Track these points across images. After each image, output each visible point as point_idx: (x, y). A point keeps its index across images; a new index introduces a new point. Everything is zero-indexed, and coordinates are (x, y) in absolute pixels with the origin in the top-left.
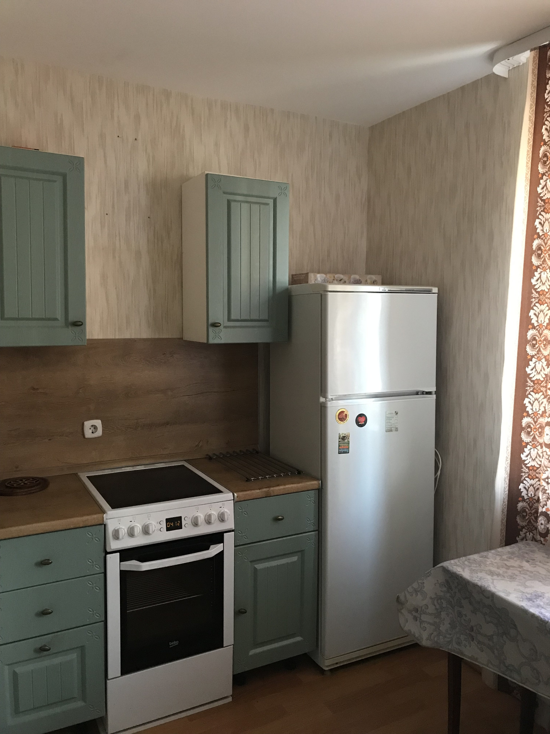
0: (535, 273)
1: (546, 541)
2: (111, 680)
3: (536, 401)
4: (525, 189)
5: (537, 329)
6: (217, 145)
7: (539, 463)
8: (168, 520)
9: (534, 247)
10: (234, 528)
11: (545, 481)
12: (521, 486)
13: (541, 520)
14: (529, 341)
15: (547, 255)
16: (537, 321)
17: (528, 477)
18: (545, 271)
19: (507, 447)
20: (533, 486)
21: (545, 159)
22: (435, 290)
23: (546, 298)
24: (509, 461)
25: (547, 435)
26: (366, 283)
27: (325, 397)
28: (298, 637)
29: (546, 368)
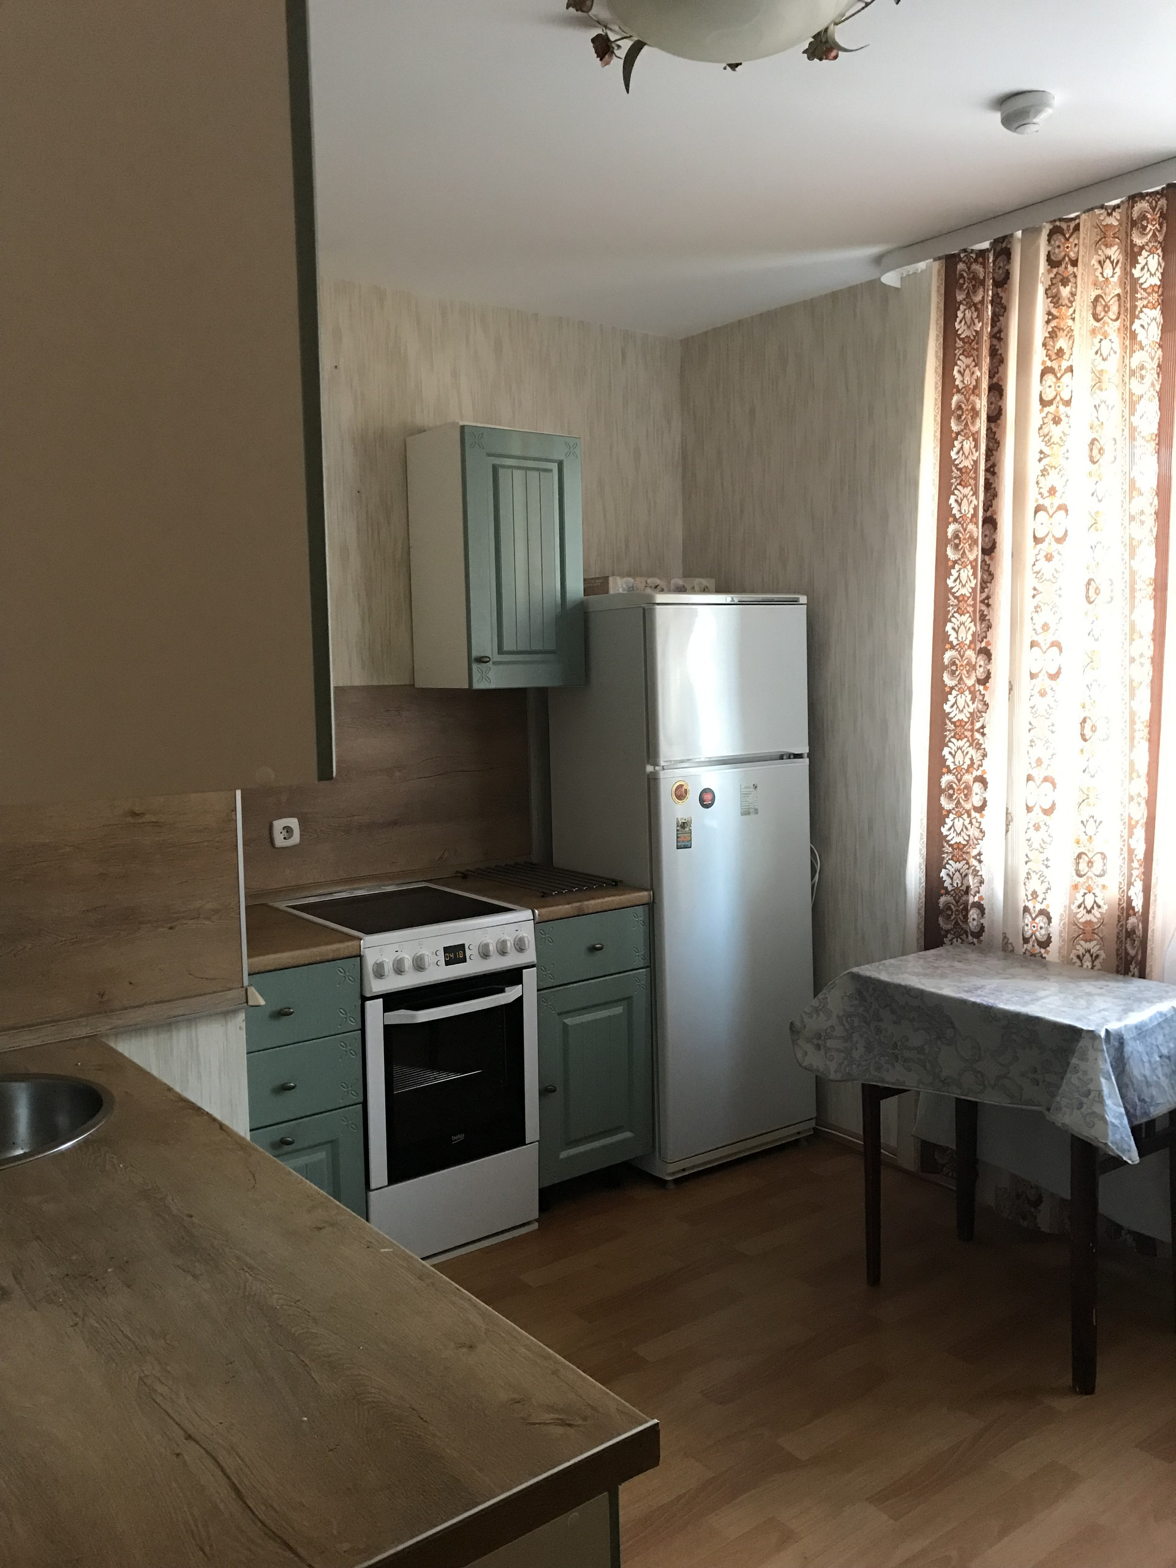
0: (952, 571)
1: (980, 942)
2: (375, 1192)
3: (959, 751)
4: (935, 452)
5: (957, 650)
6: (455, 374)
7: (967, 838)
8: (447, 950)
9: (950, 535)
10: (536, 962)
11: (976, 859)
12: (943, 873)
13: (973, 914)
14: (947, 667)
15: (967, 545)
16: (957, 638)
17: (952, 859)
18: (965, 567)
19: (922, 820)
20: (959, 872)
21: (959, 412)
22: (803, 599)
23: (968, 605)
24: (925, 840)
25: (977, 794)
26: (693, 591)
27: (655, 764)
28: (627, 1133)
29: (970, 703)
